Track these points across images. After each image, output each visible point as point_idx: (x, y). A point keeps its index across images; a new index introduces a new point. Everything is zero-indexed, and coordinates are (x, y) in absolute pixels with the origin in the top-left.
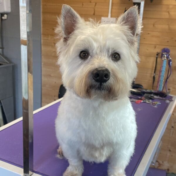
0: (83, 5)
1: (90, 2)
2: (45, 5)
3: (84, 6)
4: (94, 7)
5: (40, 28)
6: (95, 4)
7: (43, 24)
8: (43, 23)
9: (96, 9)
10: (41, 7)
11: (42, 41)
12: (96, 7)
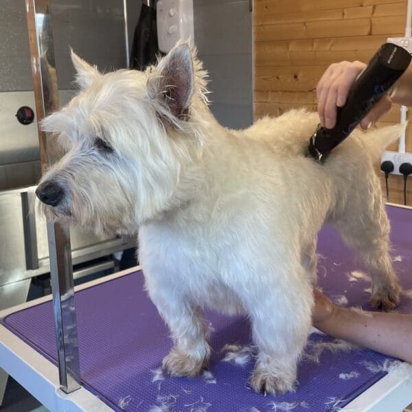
0: (343, 14)
1: (361, 6)
2: (262, 25)
3: (345, 17)
4: (370, 15)
5: (251, 78)
6: (372, 7)
7: (258, 67)
8: (256, 66)
9: (374, 20)
10: (253, 31)
11: (254, 105)
12: (375, 15)
